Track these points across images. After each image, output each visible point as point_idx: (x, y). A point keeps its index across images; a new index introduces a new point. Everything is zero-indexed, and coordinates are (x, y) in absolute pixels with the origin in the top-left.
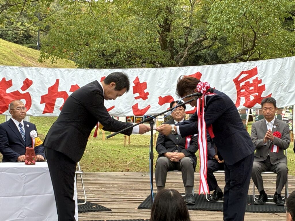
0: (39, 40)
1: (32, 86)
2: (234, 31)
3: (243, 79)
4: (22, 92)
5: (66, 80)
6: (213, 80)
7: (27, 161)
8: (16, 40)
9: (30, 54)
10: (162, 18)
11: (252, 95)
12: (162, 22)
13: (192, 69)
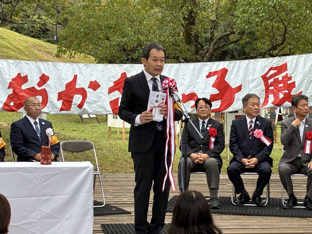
0: (56, 35)
1: (48, 82)
2: (263, 24)
3: (271, 75)
4: (39, 89)
5: (84, 75)
6: (240, 77)
7: (42, 161)
8: (32, 34)
9: (47, 48)
10: (187, 11)
11: (281, 93)
12: (187, 15)
13: (217, 65)
